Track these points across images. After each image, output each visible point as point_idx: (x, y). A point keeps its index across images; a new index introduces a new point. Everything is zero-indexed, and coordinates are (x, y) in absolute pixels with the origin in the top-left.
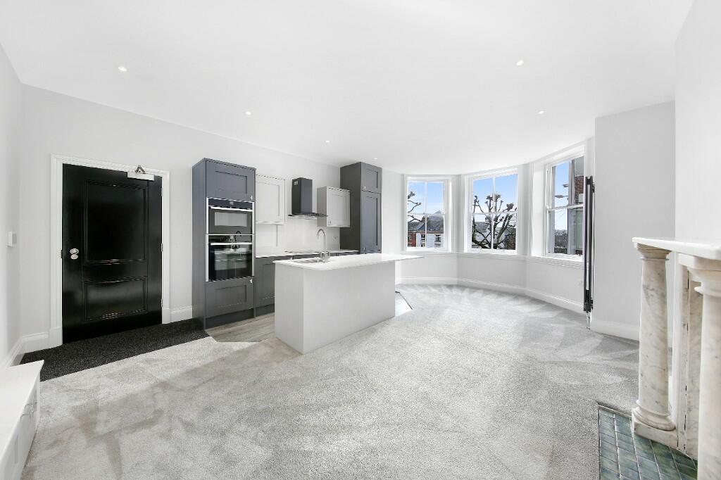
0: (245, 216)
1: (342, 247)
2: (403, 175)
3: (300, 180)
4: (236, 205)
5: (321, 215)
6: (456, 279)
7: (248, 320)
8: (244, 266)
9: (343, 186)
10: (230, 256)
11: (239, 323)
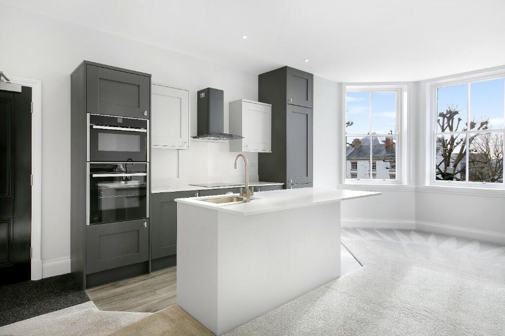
0: (137, 138)
1: (262, 179)
2: (340, 84)
3: (208, 91)
4: (126, 123)
5: (234, 136)
6: (414, 222)
7: (141, 277)
8: (135, 204)
9: (262, 98)
10: (118, 190)
11: (131, 280)
